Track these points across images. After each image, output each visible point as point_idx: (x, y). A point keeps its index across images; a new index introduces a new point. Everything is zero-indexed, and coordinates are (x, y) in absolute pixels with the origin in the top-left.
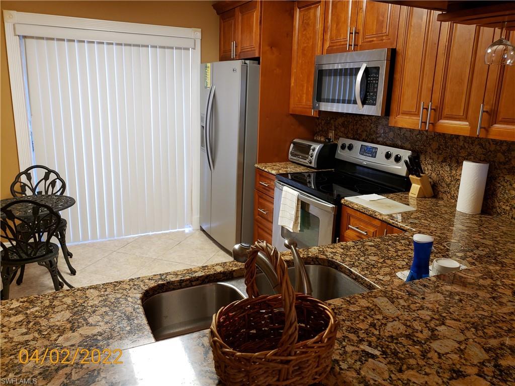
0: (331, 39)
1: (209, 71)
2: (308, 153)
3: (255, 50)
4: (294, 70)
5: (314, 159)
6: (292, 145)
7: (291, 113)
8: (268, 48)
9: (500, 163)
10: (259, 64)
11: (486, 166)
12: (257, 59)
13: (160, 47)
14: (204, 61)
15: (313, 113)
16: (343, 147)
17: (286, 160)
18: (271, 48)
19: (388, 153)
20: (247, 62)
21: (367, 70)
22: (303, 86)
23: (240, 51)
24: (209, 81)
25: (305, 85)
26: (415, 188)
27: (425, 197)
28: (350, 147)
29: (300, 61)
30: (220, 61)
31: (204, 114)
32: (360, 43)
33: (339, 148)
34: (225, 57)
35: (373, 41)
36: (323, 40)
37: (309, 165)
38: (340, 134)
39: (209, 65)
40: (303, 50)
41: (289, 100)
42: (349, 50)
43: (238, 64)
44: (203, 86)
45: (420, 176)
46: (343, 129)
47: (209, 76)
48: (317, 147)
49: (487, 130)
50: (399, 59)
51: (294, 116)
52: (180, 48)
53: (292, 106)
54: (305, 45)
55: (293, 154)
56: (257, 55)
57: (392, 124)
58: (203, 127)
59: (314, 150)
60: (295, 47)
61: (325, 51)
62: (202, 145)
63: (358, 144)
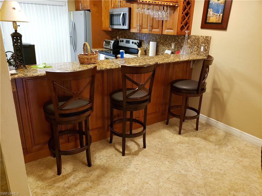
0: (114, 4)
1: (72, 14)
2: (109, 44)
3: (88, 7)
4: (103, 14)
5: (112, 46)
6: (104, 42)
7: (103, 30)
8: (93, 6)
9: (159, 41)
10: (90, 12)
11: (156, 43)
12: (89, 10)
13: (52, 5)
14: (69, 11)
15: (110, 29)
16: (121, 41)
17: (103, 47)
18: (94, 6)
19: (133, 42)
20: (86, 11)
21: (123, 14)
22: (106, 20)
23: (83, 7)
24: (72, 18)
25: (107, 20)
26: (140, 52)
27: (143, 55)
28: (123, 41)
29: (105, 11)
30: (76, 11)
31: (71, 31)
32: (122, 5)
33: (120, 42)
34: (77, 9)
35: (125, 5)
36: (111, 4)
37: (110, 48)
38: (120, 37)
39: (72, 12)
40: (106, 7)
41: (102, 25)
42: (119, 8)
43: (82, 12)
44: (70, 20)
45: (140, 48)
46: (121, 35)
47: (72, 17)
48: (112, 42)
49: (151, 31)
50: (132, 11)
51: (104, 31)
52: (60, 6)
53: (103, 27)
54: (106, 5)
55: (105, 45)
56: (89, 9)
57: (131, 31)
58: (71, 36)
59: (111, 43)
60: (103, 6)
61: (112, 8)
62: (71, 44)
63: (125, 40)
